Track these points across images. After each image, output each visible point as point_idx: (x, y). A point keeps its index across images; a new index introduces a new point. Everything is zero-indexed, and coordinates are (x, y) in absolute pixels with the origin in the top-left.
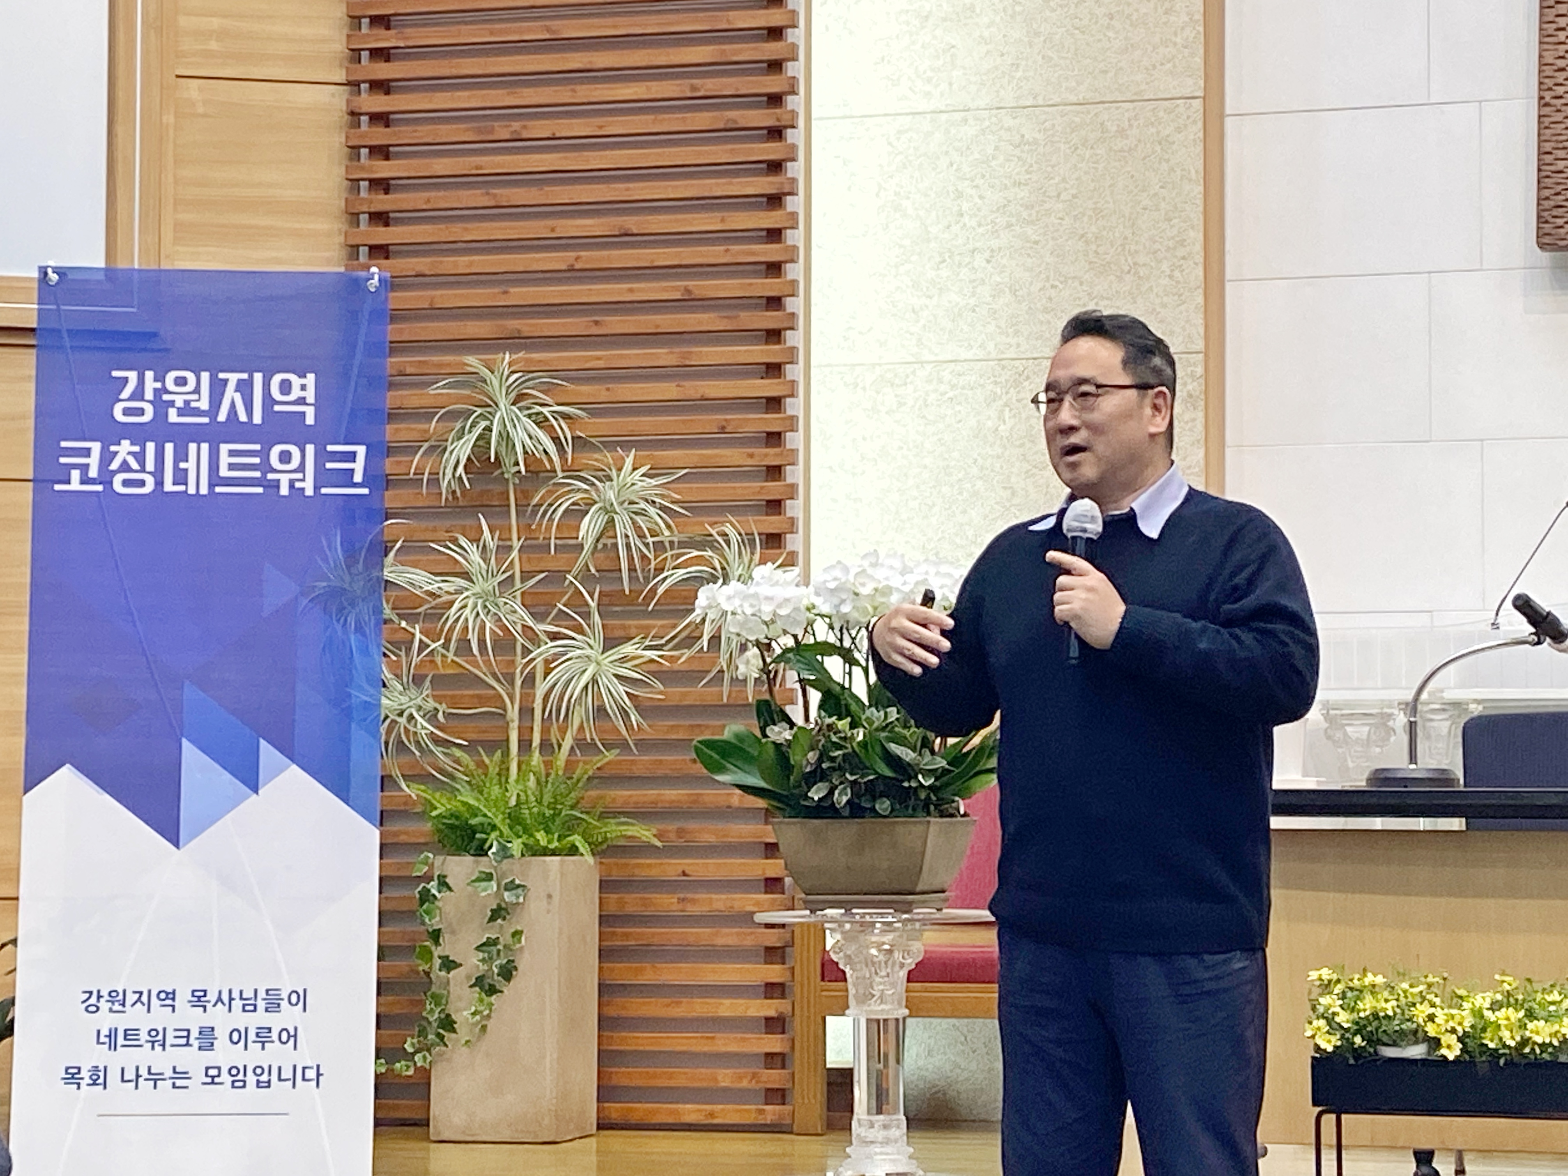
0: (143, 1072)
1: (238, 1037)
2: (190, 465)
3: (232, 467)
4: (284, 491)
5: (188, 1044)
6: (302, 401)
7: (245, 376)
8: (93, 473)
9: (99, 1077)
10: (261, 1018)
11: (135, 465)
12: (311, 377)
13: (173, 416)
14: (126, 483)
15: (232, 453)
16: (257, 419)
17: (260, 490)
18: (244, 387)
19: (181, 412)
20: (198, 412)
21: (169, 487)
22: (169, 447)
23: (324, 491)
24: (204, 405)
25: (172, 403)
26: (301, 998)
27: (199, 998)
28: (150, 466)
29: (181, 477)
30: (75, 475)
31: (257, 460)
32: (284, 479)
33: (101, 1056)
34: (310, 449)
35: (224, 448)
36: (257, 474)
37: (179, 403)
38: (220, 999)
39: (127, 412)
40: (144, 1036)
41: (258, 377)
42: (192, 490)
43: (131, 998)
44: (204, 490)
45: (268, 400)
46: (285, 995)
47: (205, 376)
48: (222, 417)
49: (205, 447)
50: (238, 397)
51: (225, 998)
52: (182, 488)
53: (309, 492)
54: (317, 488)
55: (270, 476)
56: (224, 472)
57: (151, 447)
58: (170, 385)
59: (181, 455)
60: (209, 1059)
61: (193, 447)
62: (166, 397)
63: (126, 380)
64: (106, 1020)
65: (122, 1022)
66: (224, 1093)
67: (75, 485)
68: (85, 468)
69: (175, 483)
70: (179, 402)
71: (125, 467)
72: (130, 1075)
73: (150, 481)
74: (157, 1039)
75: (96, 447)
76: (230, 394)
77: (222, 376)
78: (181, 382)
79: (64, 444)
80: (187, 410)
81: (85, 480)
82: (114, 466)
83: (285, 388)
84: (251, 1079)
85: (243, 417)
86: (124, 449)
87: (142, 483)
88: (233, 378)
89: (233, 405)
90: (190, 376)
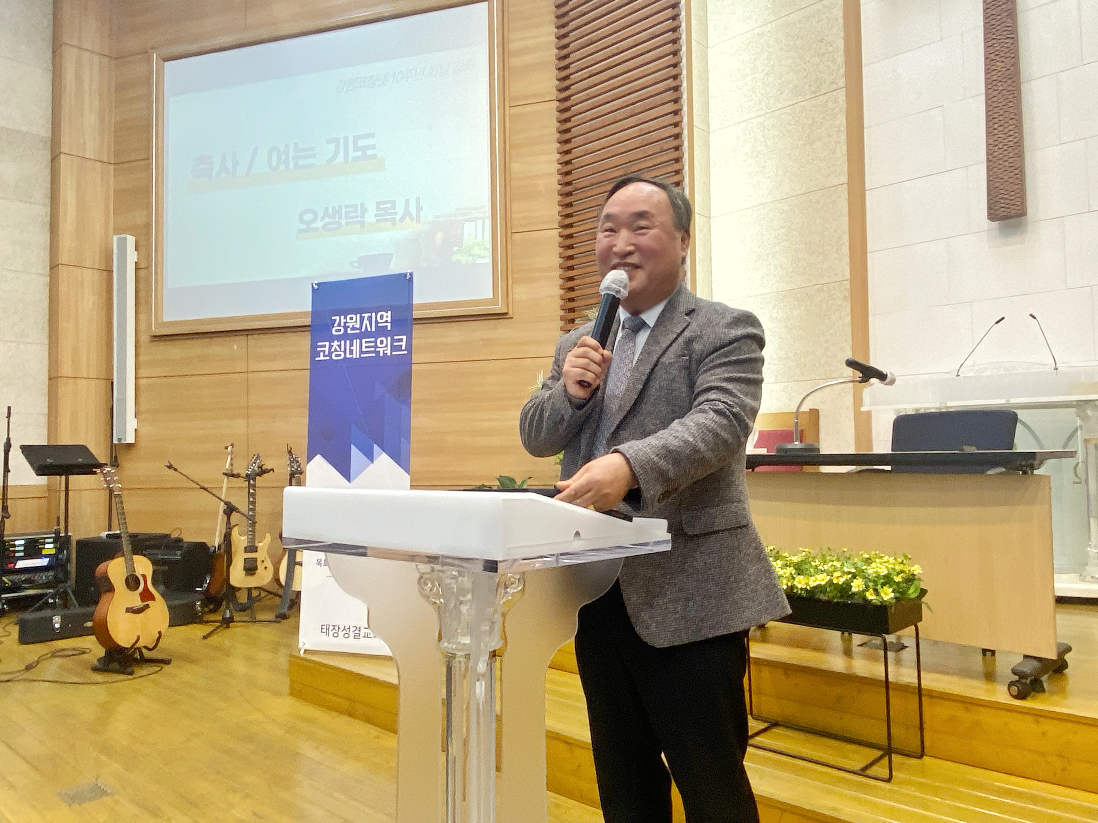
2: (354, 348)
3: (367, 347)
4: (381, 354)
6: (386, 322)
7: (369, 314)
8: (327, 353)
11: (338, 349)
12: (389, 312)
13: (349, 331)
14: (336, 356)
15: (366, 342)
16: (373, 329)
17: (374, 355)
18: (370, 319)
19: (352, 330)
20: (356, 329)
21: (348, 356)
22: (348, 342)
23: (394, 353)
24: (358, 326)
25: (349, 327)
28: (343, 349)
29: (351, 352)
30: (322, 354)
31: (373, 344)
32: (381, 350)
34: (389, 338)
35: (364, 340)
36: (373, 349)
37: (351, 327)
39: (336, 331)
41: (374, 314)
42: (354, 357)
44: (358, 356)
45: (377, 322)
47: (358, 315)
48: (363, 330)
49: (358, 340)
50: (368, 322)
52: (351, 356)
53: (389, 354)
54: (391, 353)
55: (378, 349)
56: (364, 349)
57: (343, 342)
58: (348, 320)
59: (351, 345)
61: (355, 341)
62: (347, 324)
63: (335, 320)
67: (322, 358)
68: (324, 351)
69: (350, 354)
70: (351, 325)
71: (336, 350)
73: (343, 354)
75: (327, 344)
76: (366, 322)
77: (363, 315)
78: (351, 318)
79: (319, 344)
80: (353, 328)
81: (325, 356)
82: (332, 350)
83: (382, 317)
85: (369, 329)
86: (336, 343)
87: (340, 355)
88: (366, 315)
89: (366, 325)
90: (354, 316)
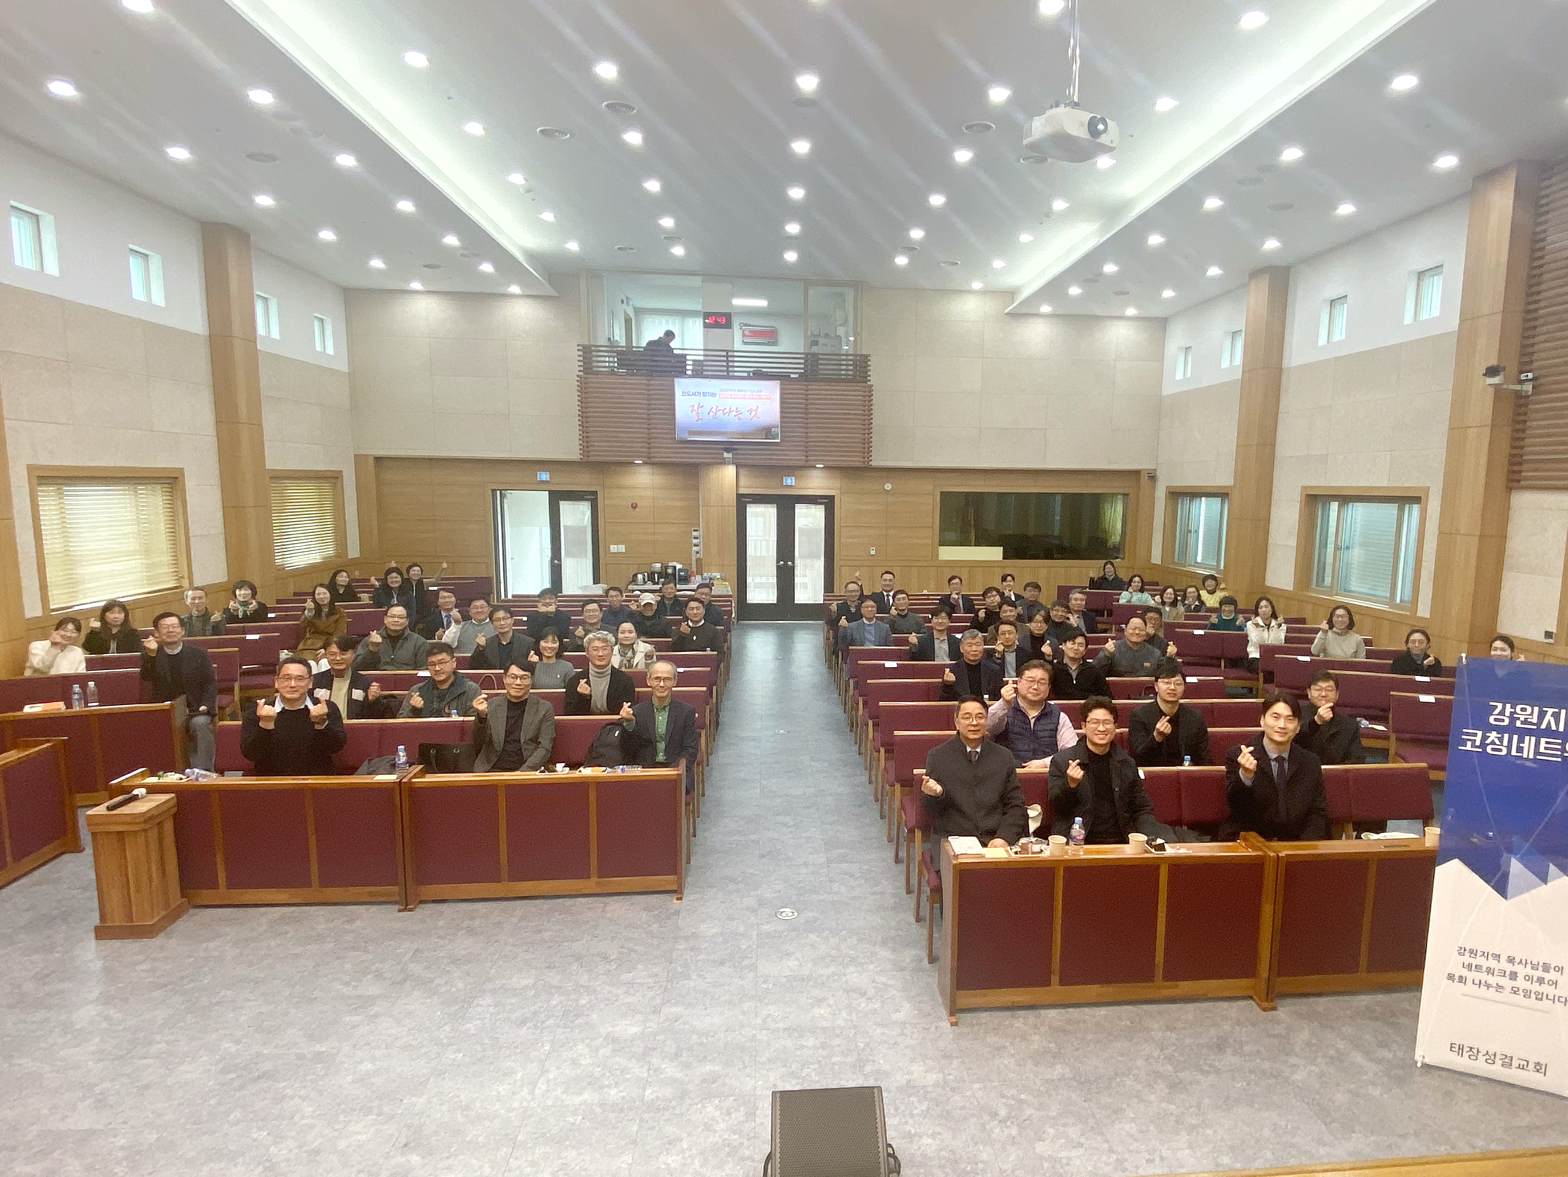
0: (1483, 982)
1: (1528, 978)
2: (1525, 746)
3: (1546, 748)
5: (1504, 976)
7: (1557, 710)
9: (1462, 979)
10: (1540, 973)
11: (1497, 742)
13: (1518, 724)
14: (1493, 749)
15: (1547, 743)
16: (1561, 729)
17: (1559, 760)
18: (1556, 716)
19: (1522, 723)
21: (1514, 753)
22: (1515, 737)
24: (1535, 720)
25: (1519, 719)
26: (1560, 970)
27: (1511, 960)
28: (1505, 744)
29: (1520, 749)
30: (1469, 743)
31: (1559, 747)
33: (1465, 973)
35: (1543, 740)
36: (1559, 753)
37: (1522, 718)
38: (1521, 962)
39: (1496, 720)
40: (1484, 969)
41: (1563, 711)
42: (1525, 756)
43: (1479, 954)
44: (1531, 756)
46: (1553, 966)
47: (1536, 709)
48: (1543, 726)
49: (1533, 739)
50: (1552, 719)
51: (1524, 962)
52: (1520, 754)
56: (1542, 750)
57: (1506, 736)
58: (1518, 710)
59: (1521, 740)
60: (1514, 983)
61: (1527, 738)
62: (1515, 716)
63: (1497, 707)
64: (1467, 959)
65: (1474, 962)
66: (1519, 998)
67: (1469, 747)
68: (1474, 741)
69: (1517, 752)
71: (1493, 743)
72: (1477, 982)
73: (1505, 749)
74: (1490, 971)
75: (1480, 733)
76: (1548, 717)
77: (1544, 709)
78: (1522, 710)
79: (1464, 730)
80: (1525, 722)
81: (1473, 746)
82: (1488, 742)
84: (1533, 996)
85: (1554, 728)
86: (1493, 735)
87: (1500, 750)
88: (1550, 711)
89: (1549, 723)
90: (1529, 709)
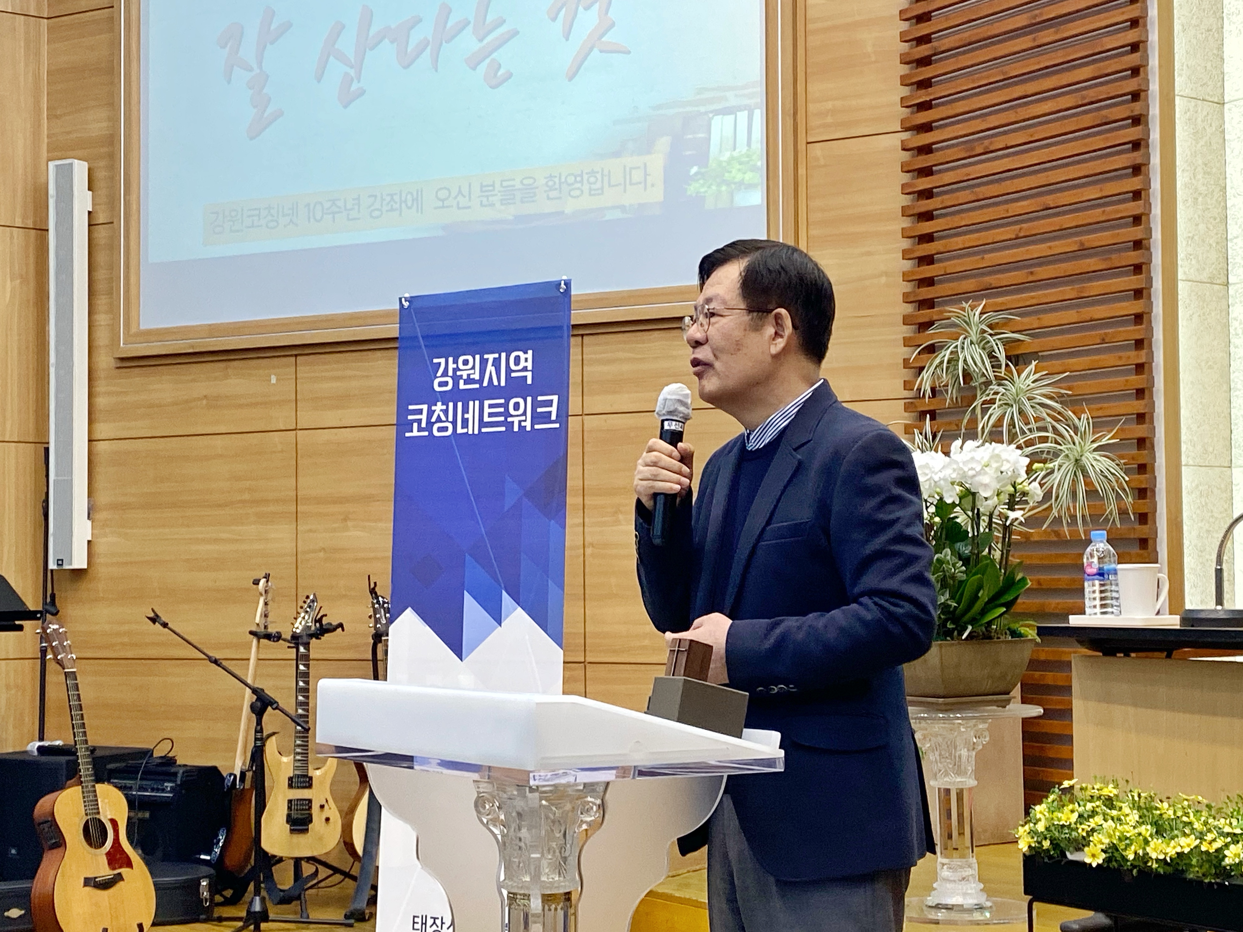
2: (469, 416)
3: (491, 415)
4: (516, 429)
6: (525, 369)
7: (497, 355)
8: (424, 425)
11: (444, 418)
12: (530, 352)
13: (462, 386)
14: (439, 429)
15: (491, 406)
16: (503, 384)
17: (503, 429)
18: (497, 363)
19: (466, 383)
20: (473, 381)
21: (460, 430)
22: (460, 404)
23: (536, 427)
24: (477, 377)
25: (461, 376)
28: (450, 417)
29: (465, 424)
30: (415, 425)
31: (502, 410)
32: (516, 420)
34: (529, 399)
35: (487, 403)
36: (502, 419)
37: (465, 377)
39: (439, 384)
41: (503, 355)
42: (470, 432)
44: (476, 432)
45: (509, 370)
47: (478, 357)
48: (485, 384)
50: (493, 369)
52: (465, 431)
53: (528, 428)
54: (532, 426)
55: (509, 419)
56: (486, 419)
57: (451, 405)
58: (461, 366)
59: (465, 410)
61: (471, 403)
62: (459, 373)
67: (415, 433)
69: (462, 428)
71: (439, 420)
73: (450, 426)
75: (425, 407)
76: (490, 368)
77: (486, 356)
78: (466, 362)
79: (411, 407)
80: (468, 380)
81: (420, 429)
82: (433, 419)
83: (517, 360)
85: (496, 383)
86: (439, 407)
87: (447, 429)
88: (491, 357)
89: (491, 375)
90: (470, 358)
